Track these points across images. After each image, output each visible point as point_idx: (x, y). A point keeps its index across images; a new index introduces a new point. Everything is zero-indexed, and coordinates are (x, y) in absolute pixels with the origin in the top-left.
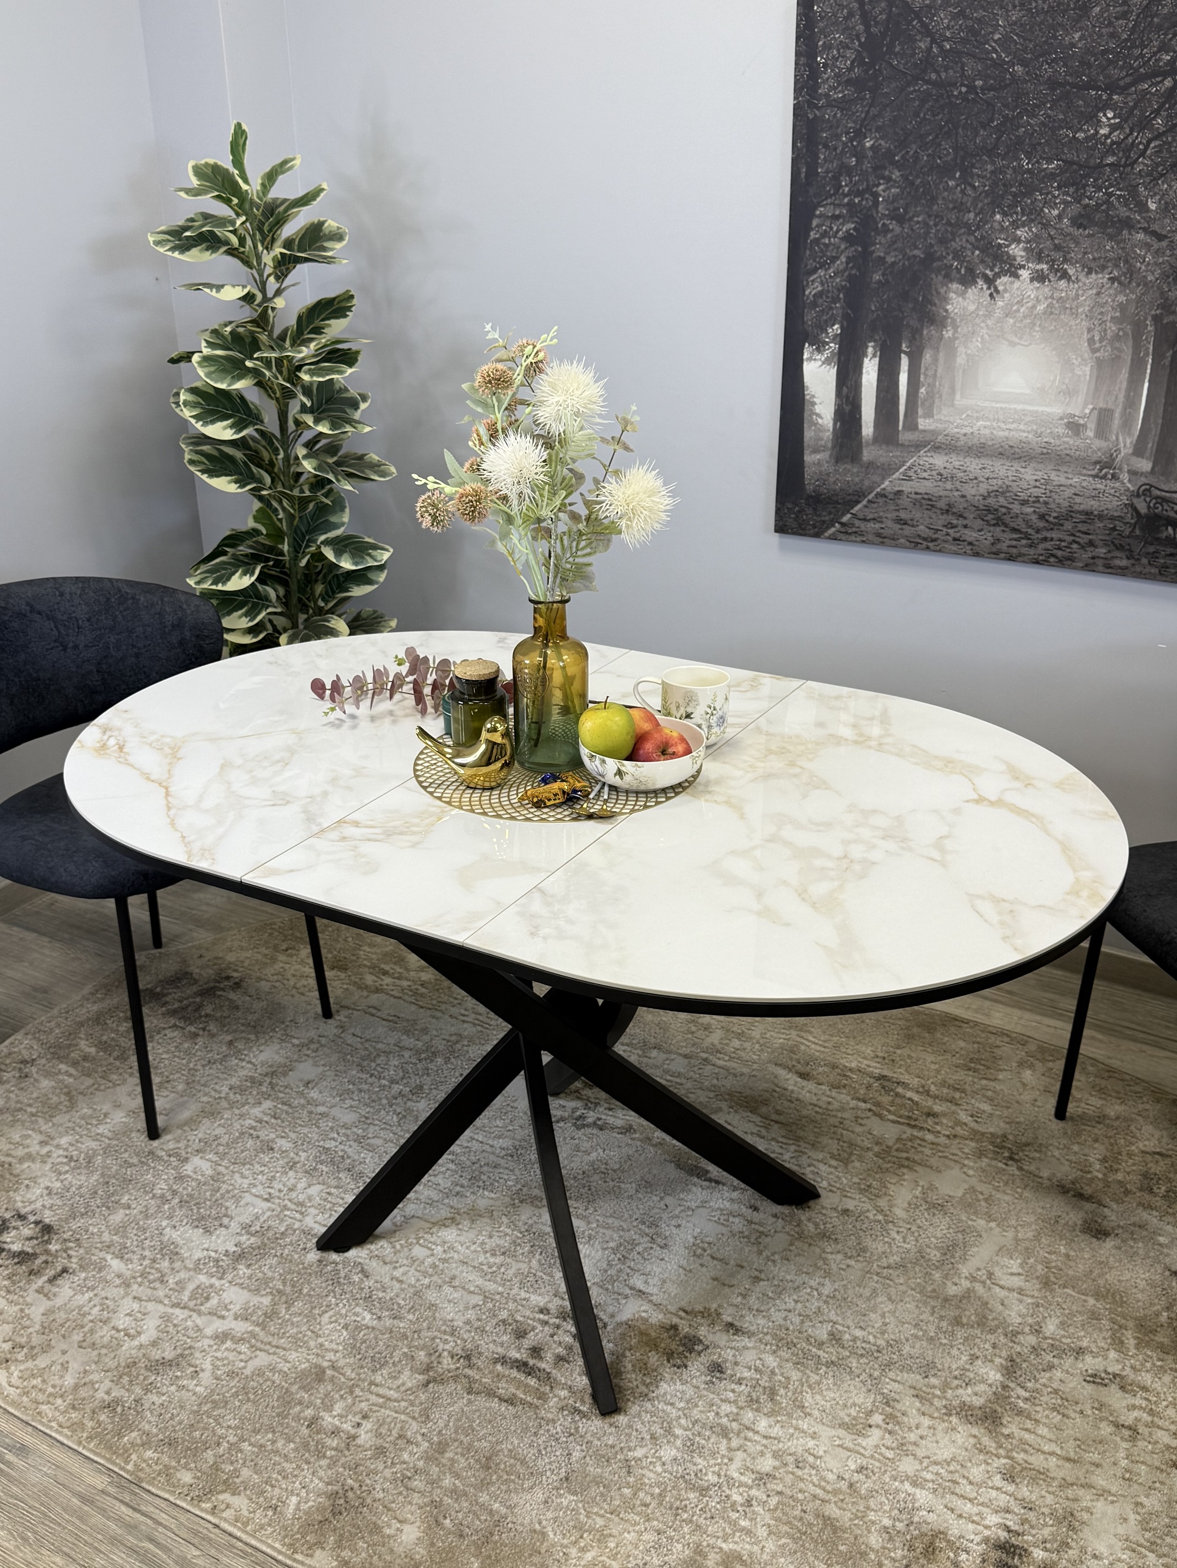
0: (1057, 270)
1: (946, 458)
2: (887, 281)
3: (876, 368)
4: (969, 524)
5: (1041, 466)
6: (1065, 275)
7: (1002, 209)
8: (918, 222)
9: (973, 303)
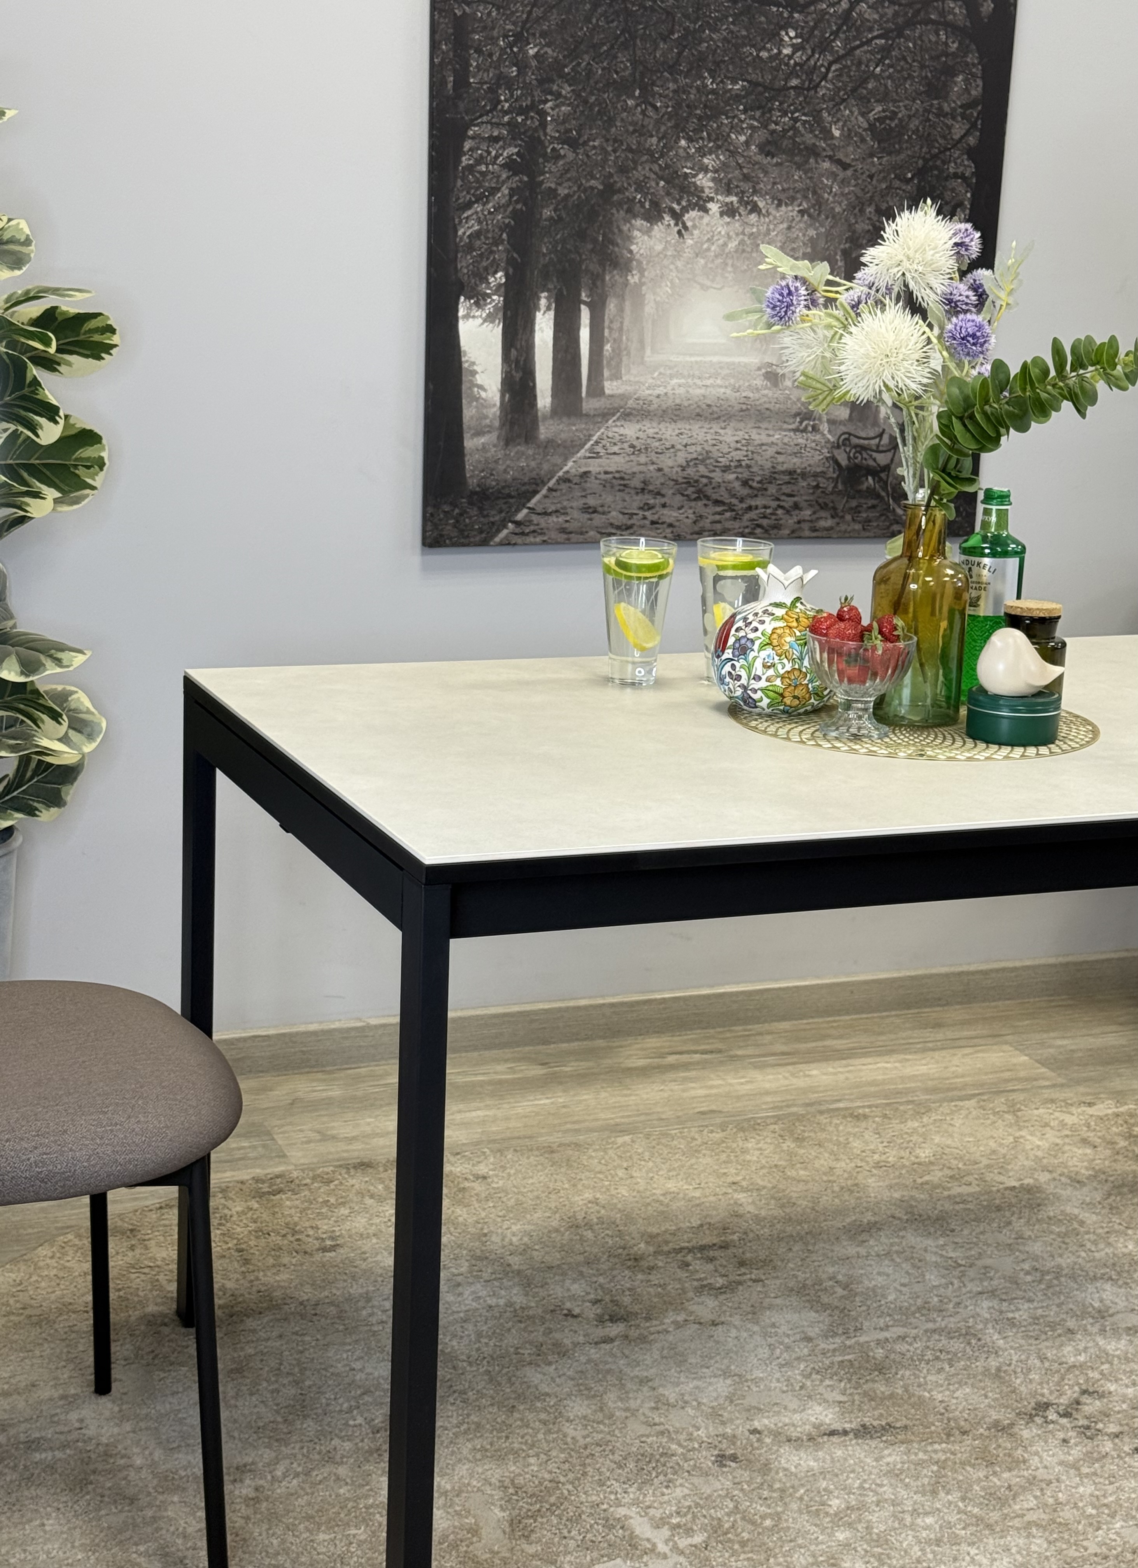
0: (747, 203)
1: (638, 426)
2: (560, 218)
3: (551, 323)
4: (668, 502)
5: (741, 425)
6: (755, 209)
7: (687, 134)
8: (594, 147)
9: (660, 241)
